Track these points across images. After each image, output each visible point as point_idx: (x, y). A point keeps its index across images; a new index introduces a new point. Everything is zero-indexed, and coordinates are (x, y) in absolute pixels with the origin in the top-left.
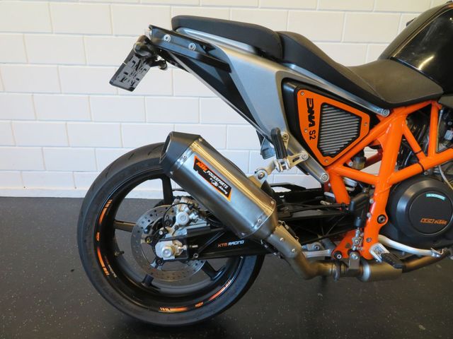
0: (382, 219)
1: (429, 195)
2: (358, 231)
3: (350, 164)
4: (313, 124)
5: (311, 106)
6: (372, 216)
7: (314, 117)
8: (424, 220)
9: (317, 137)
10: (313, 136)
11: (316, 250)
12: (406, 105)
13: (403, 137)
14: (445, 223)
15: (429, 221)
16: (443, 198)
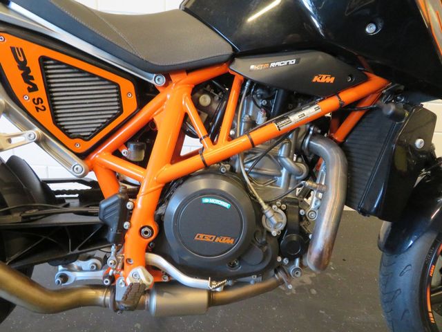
0: (146, 233)
1: (206, 200)
2: (113, 249)
3: (124, 152)
4: (34, 88)
5: (22, 59)
6: (133, 227)
7: (32, 78)
8: (201, 237)
9: (47, 108)
10: (40, 106)
13: (186, 115)
14: (230, 241)
15: (208, 238)
16: (227, 205)
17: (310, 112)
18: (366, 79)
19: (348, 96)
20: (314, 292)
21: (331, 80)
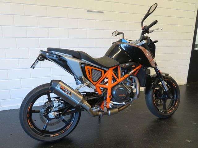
1: (120, 89)
2: (105, 101)
3: (101, 83)
4: (90, 74)
6: (108, 96)
7: (90, 72)
8: (120, 95)
10: (90, 77)
11: (95, 109)
12: (112, 67)
13: (113, 75)
14: (125, 95)
15: (121, 95)
16: (123, 89)
17: (132, 71)
18: (139, 65)
19: (137, 68)
20: (131, 111)
21: (135, 66)
